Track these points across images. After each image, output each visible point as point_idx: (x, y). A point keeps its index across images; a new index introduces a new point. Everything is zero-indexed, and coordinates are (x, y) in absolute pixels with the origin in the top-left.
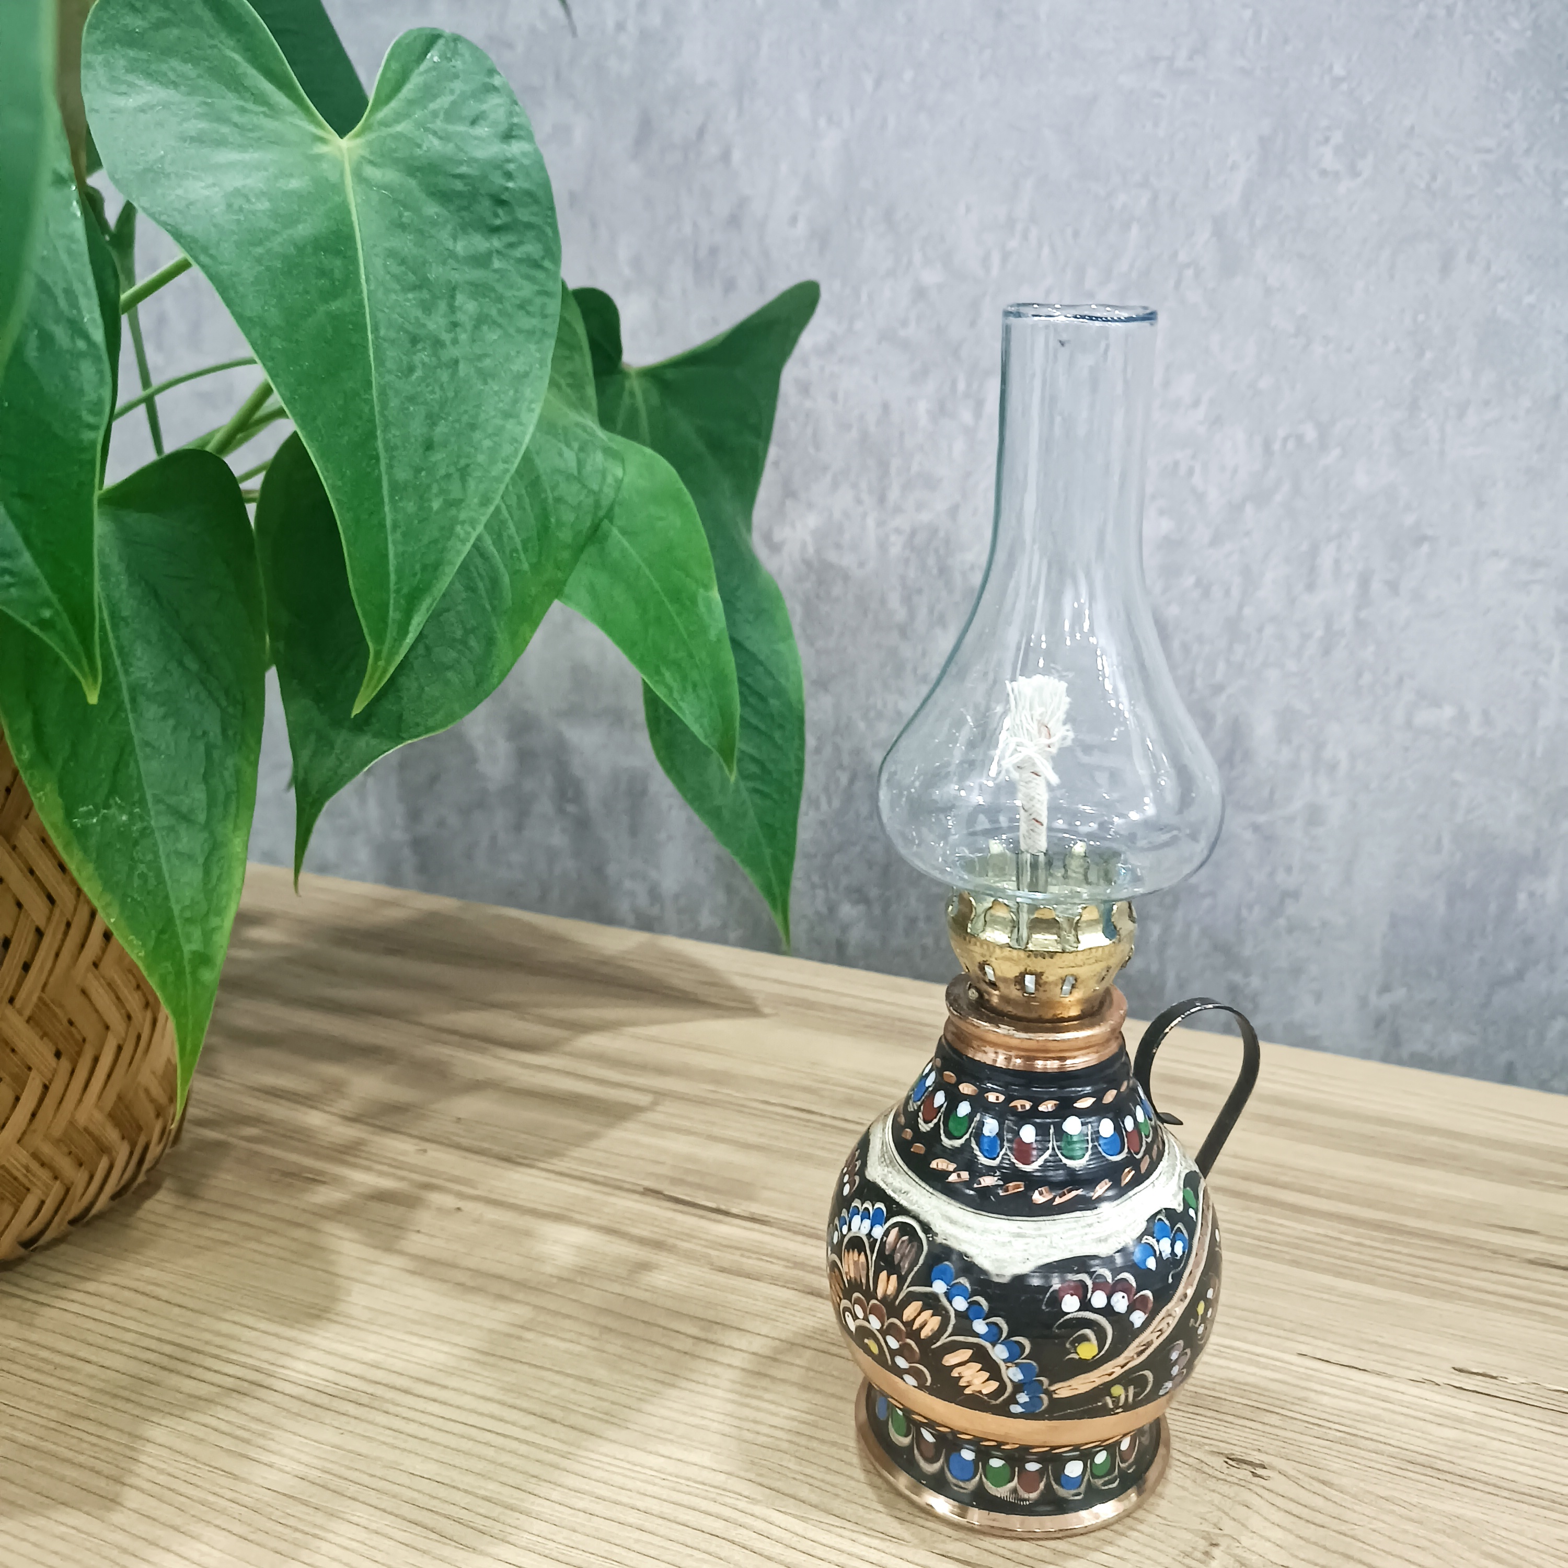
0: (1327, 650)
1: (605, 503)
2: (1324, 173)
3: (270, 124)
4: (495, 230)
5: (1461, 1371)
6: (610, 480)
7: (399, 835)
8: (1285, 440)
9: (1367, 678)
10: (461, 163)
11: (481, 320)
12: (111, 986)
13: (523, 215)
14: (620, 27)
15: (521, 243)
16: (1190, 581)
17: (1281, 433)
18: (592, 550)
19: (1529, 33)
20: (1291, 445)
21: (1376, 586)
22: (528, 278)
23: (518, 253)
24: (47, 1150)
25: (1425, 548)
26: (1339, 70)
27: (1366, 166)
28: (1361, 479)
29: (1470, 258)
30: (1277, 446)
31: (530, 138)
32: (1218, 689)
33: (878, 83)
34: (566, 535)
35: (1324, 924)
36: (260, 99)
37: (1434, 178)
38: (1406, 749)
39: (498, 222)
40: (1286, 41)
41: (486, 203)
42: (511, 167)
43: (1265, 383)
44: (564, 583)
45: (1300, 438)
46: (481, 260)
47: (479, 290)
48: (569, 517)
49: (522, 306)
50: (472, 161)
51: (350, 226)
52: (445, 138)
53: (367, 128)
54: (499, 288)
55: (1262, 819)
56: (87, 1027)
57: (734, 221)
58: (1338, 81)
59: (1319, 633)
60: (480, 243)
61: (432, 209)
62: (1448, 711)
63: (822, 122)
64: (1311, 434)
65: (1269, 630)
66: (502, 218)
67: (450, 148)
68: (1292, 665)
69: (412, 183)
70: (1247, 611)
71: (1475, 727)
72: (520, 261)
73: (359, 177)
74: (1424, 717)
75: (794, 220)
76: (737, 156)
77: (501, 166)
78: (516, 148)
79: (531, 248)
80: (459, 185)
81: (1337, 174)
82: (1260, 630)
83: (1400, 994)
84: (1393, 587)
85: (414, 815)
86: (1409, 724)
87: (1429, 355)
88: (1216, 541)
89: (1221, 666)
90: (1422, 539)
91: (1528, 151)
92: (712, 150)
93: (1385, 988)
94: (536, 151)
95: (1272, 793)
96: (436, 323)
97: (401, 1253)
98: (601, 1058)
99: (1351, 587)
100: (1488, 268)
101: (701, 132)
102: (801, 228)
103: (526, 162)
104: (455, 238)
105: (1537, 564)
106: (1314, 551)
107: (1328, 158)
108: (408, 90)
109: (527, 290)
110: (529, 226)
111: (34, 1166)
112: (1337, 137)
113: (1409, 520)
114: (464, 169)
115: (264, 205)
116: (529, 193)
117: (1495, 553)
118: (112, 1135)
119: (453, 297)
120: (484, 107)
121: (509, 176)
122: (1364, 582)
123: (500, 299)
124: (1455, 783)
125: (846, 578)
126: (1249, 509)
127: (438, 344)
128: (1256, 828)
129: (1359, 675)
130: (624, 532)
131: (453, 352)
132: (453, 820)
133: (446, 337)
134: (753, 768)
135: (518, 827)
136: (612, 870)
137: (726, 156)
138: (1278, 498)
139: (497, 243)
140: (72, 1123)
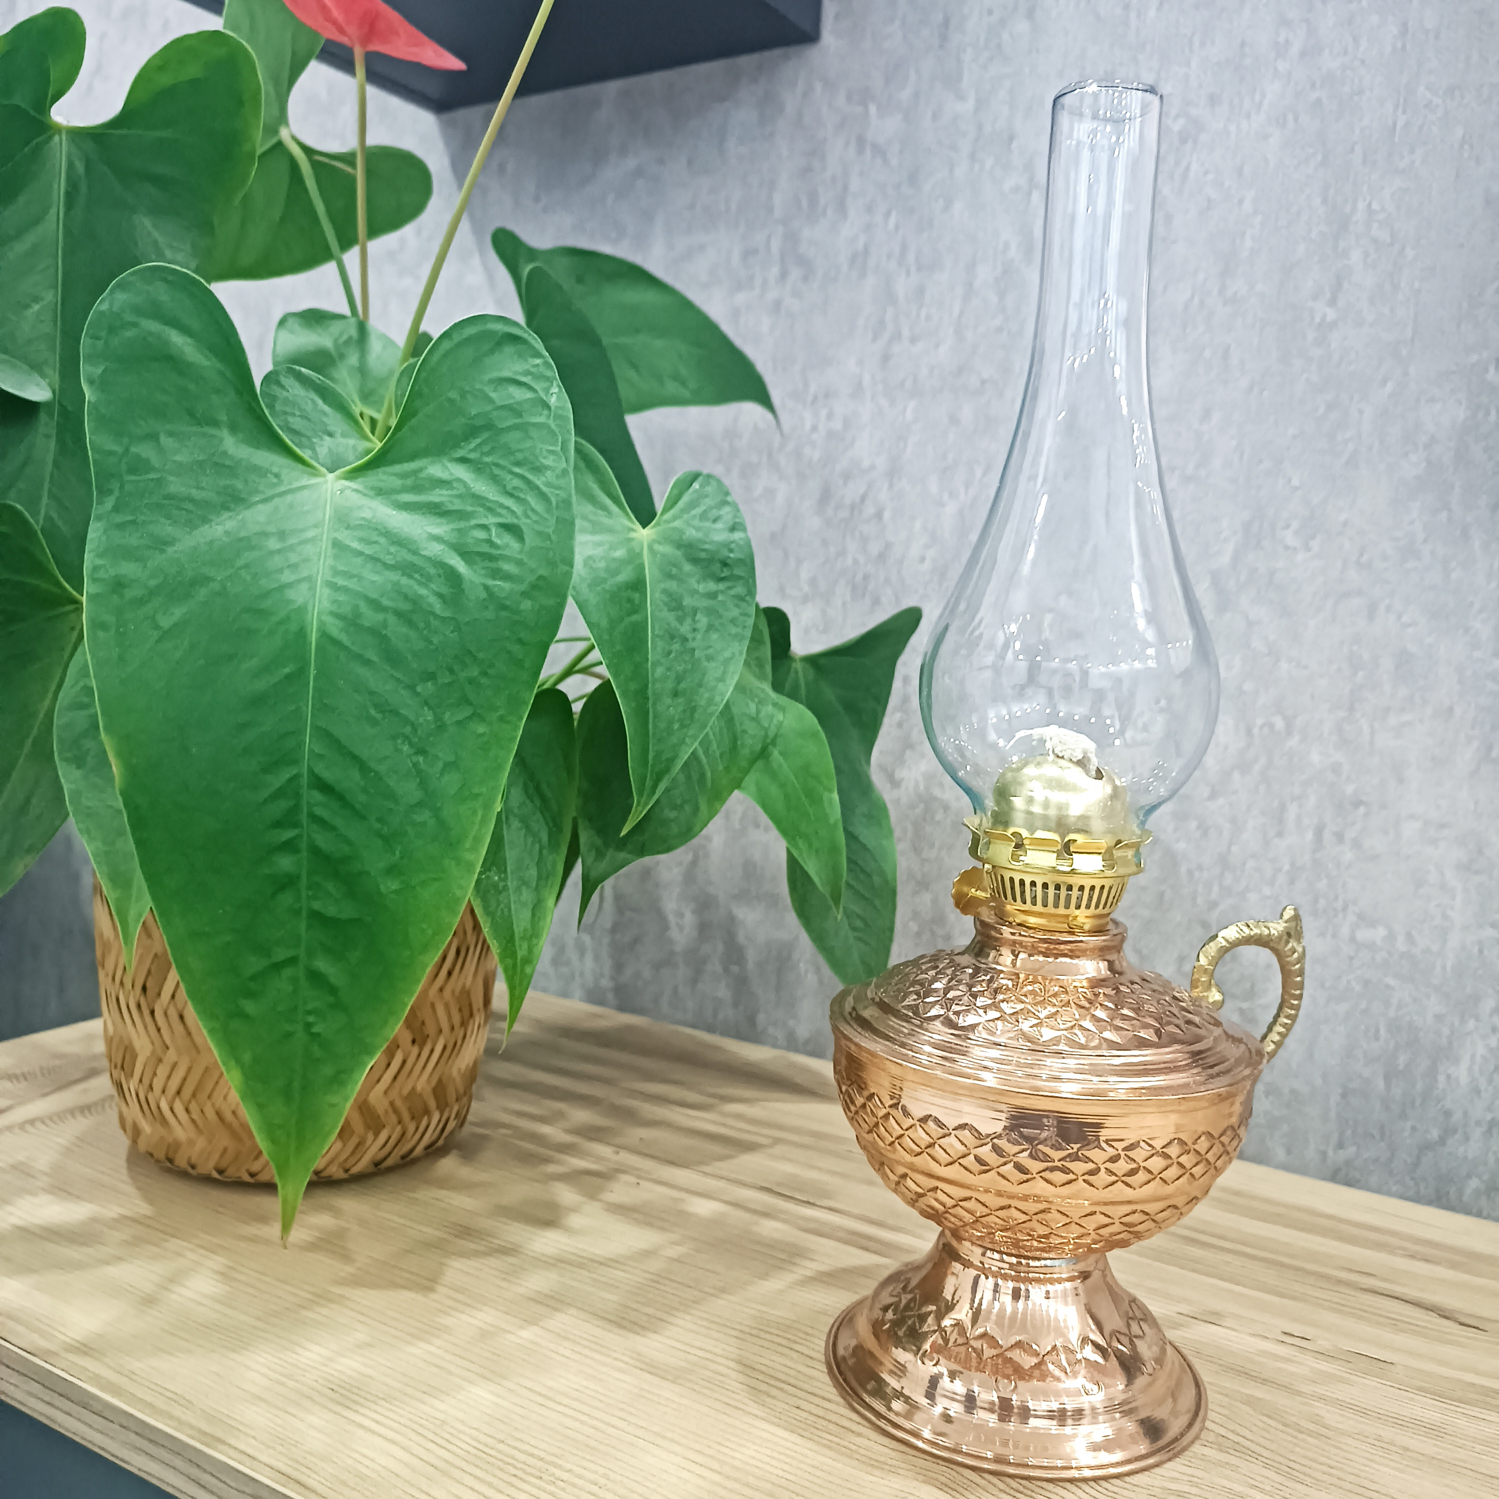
0: (1292, 882)
1: (771, 734)
2: (1287, 548)
3: (606, 521)
4: (721, 579)
5: (1286, 1333)
6: (775, 722)
7: (606, 983)
8: (1261, 727)
9: (1322, 903)
10: (706, 543)
11: (710, 627)
12: (447, 1006)
13: (737, 572)
14: (814, 428)
15: (735, 587)
16: (1193, 824)
17: (1259, 721)
18: (760, 764)
19: (1424, 464)
20: (1266, 730)
21: (1327, 835)
22: (737, 606)
23: (733, 592)
24: (399, 1103)
25: (1362, 810)
26: (1295, 482)
27: (1315, 544)
28: (1315, 758)
29: (1389, 609)
30: (1256, 731)
31: (744, 530)
32: (1213, 905)
33: (984, 474)
34: (746, 752)
35: (1293, 1092)
36: (604, 508)
37: (1361, 555)
38: (1351, 958)
39: (723, 575)
40: (1261, 462)
41: (718, 565)
42: (733, 546)
43: (1248, 687)
44: (742, 779)
45: (1271, 726)
46: (712, 595)
47: (710, 612)
48: (749, 742)
49: (733, 621)
50: (712, 542)
51: (645, 576)
52: (698, 529)
53: (658, 524)
54: (721, 611)
55: (1245, 1005)
56: (430, 1029)
57: (882, 557)
58: (1296, 489)
59: (1287, 867)
60: (712, 586)
61: (688, 567)
62: (1381, 932)
63: (946, 496)
64: (1279, 723)
65: (1251, 864)
66: (726, 573)
67: (700, 535)
68: (1267, 891)
69: (679, 553)
70: (1234, 849)
71: (1401, 945)
72: (733, 596)
73: (650, 548)
74: (1363, 934)
75: (922, 559)
76: (887, 515)
77: (727, 545)
78: (737, 536)
79: (740, 590)
80: (703, 555)
81: (1295, 549)
82: (1244, 864)
83: (1351, 1150)
84: (1340, 837)
85: (619, 967)
86: (1353, 939)
87: (1361, 674)
88: (1213, 796)
89: (1216, 888)
90: (1358, 804)
91: (1425, 541)
92: (870, 510)
93: (1340, 1146)
94: (747, 537)
95: (1253, 987)
96: (685, 629)
97: (600, 1201)
98: (739, 1117)
99: (1309, 836)
100: (1400, 617)
101: (863, 498)
102: (927, 565)
103: (742, 543)
104: (699, 583)
105: (1443, 826)
106: (1283, 808)
107: (1289, 538)
108: (681, 504)
109: (735, 612)
110: (740, 578)
111: (390, 1111)
112: (1295, 525)
113: (1350, 789)
114: (706, 546)
115: (602, 565)
116: (741, 560)
117: (1412, 817)
118: (432, 1104)
119: (695, 615)
120: (721, 513)
121: (731, 551)
122: (1319, 832)
123: (721, 617)
124: (1388, 987)
125: (946, 808)
126: (1236, 775)
127: (685, 640)
128: (1242, 1012)
129: (1316, 900)
130: (781, 753)
131: (691, 644)
132: (647, 973)
133: (689, 636)
134: (859, 923)
135: (694, 981)
136: (761, 1018)
137: (879, 515)
138: (1257, 768)
139: (721, 586)
140: (414, 1089)
